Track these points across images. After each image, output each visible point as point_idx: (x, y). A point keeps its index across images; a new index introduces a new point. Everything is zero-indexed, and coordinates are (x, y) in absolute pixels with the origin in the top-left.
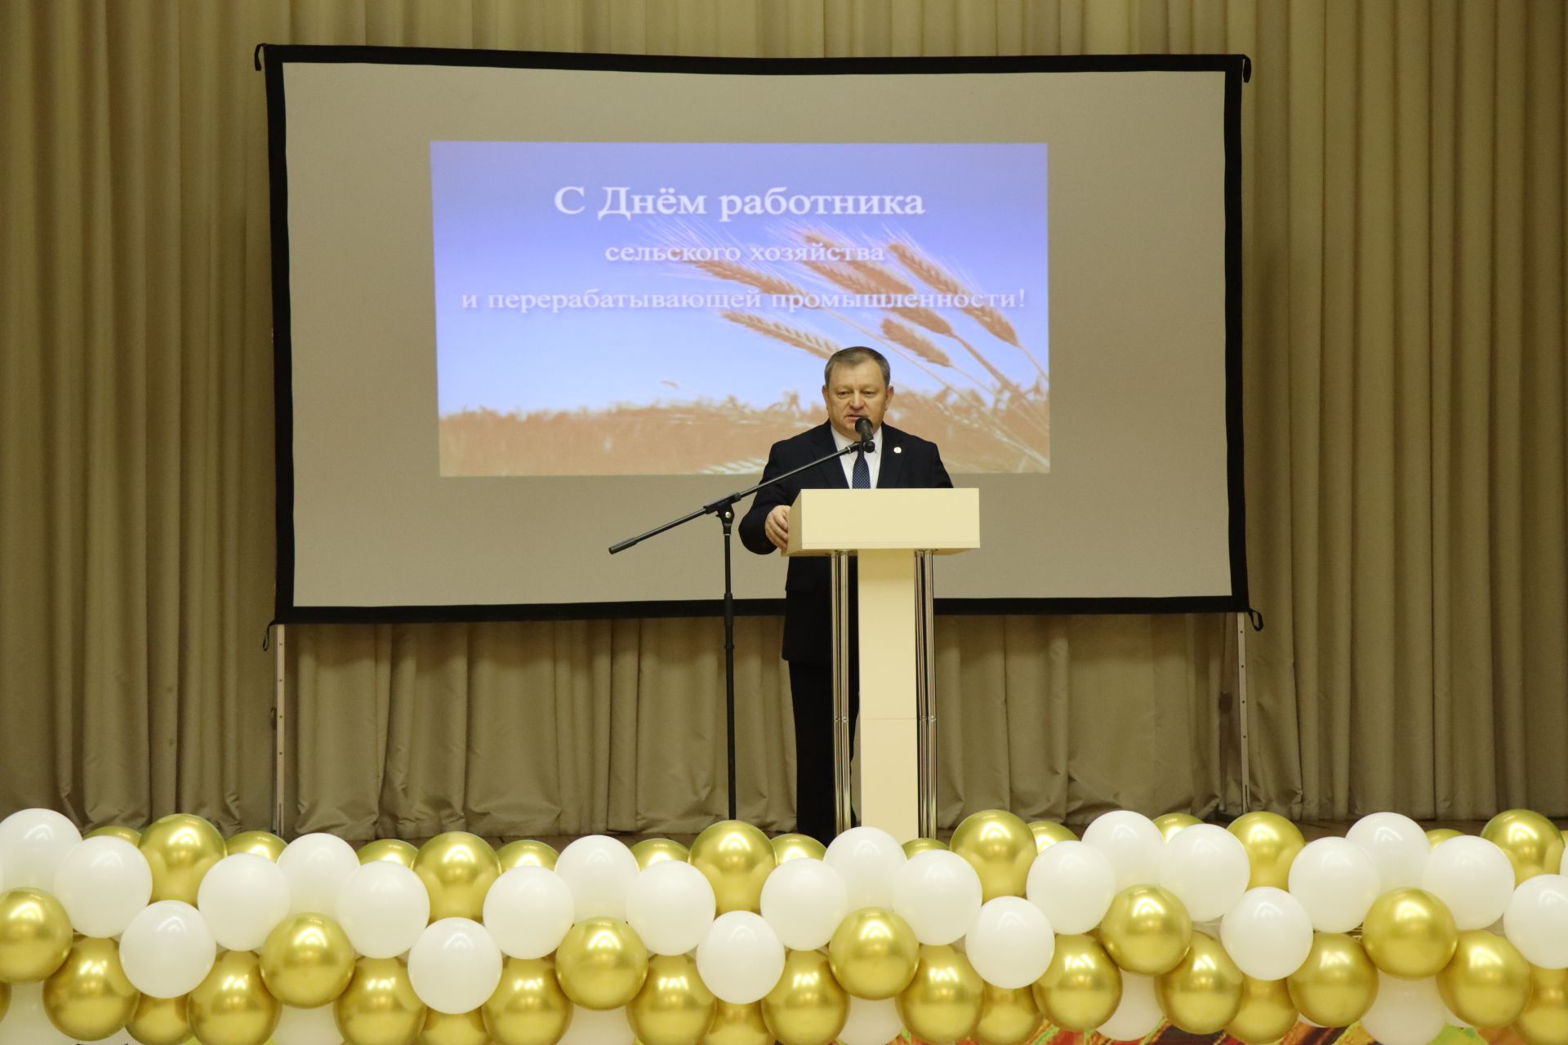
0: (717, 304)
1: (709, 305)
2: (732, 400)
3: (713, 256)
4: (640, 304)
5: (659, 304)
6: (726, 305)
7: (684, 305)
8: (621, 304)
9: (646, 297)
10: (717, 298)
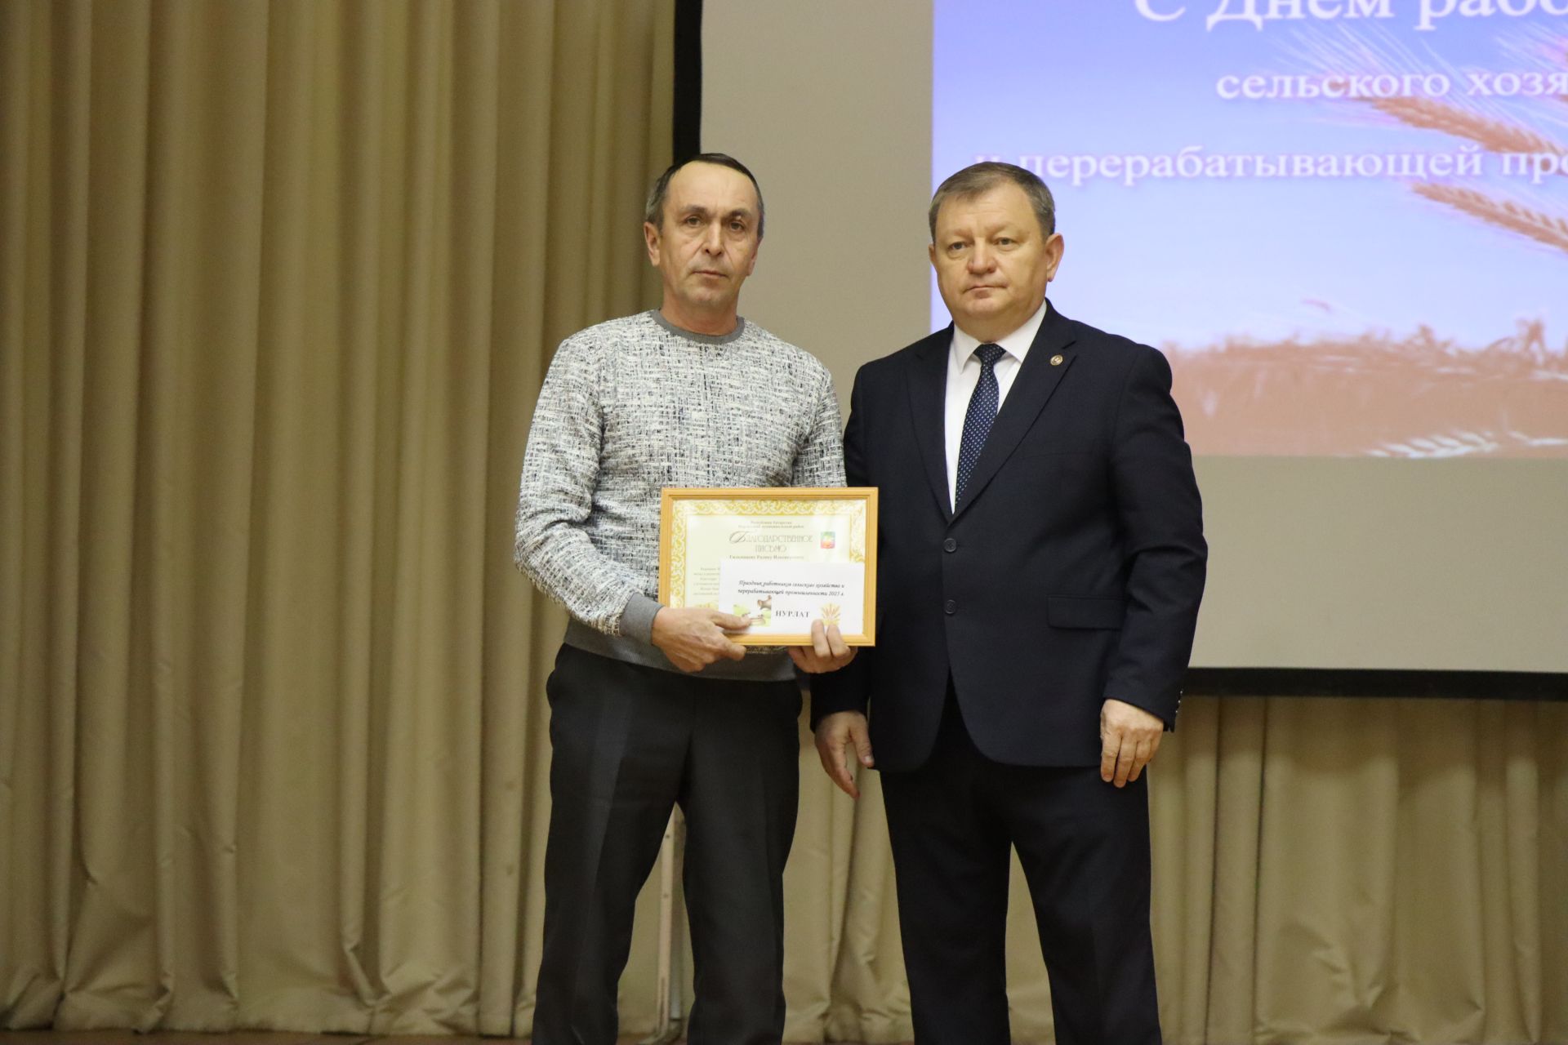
0: (1406, 171)
1: (1391, 171)
2: (1425, 331)
3: (1401, 89)
4: (1272, 170)
5: (1304, 170)
6: (1420, 171)
7: (1348, 172)
8: (1239, 171)
9: (1282, 160)
10: (1406, 159)
